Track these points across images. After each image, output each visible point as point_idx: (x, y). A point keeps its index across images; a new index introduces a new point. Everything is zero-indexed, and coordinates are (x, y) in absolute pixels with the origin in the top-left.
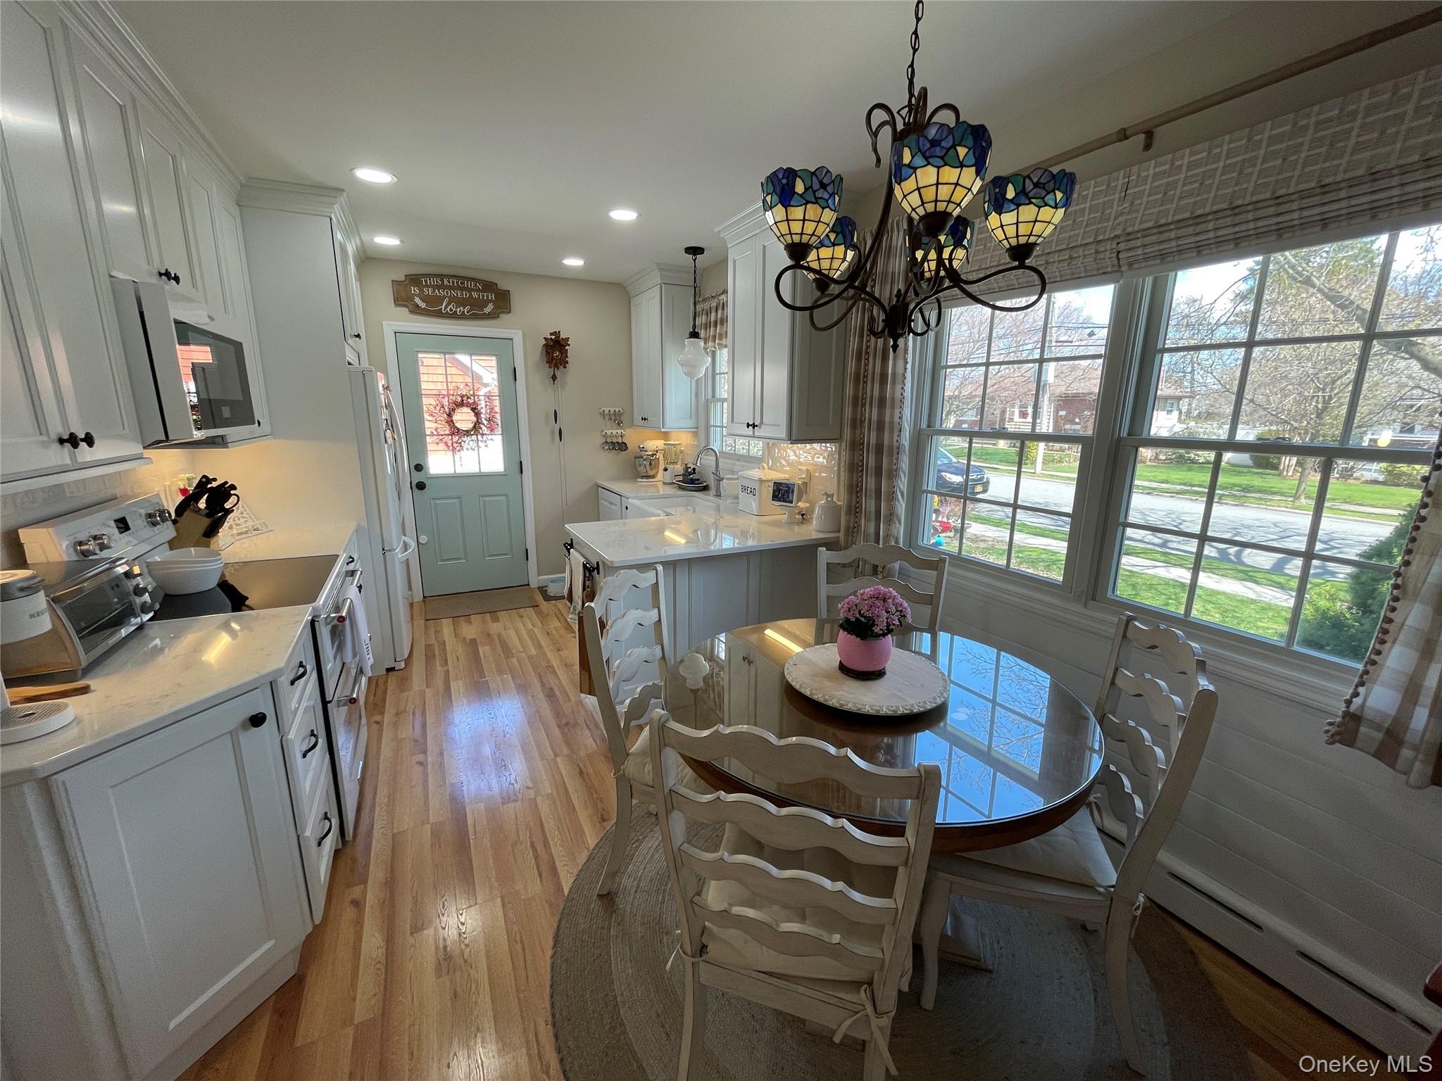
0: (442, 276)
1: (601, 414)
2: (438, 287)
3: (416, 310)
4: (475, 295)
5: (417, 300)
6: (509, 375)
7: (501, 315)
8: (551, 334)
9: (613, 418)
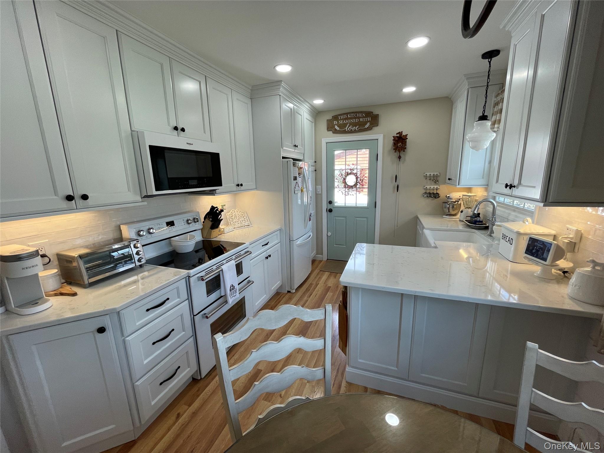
0: (347, 114)
1: (424, 176)
2: (345, 119)
3: (335, 132)
4: (361, 120)
5: (336, 127)
6: (374, 158)
7: (373, 128)
8: (397, 134)
9: (432, 178)
